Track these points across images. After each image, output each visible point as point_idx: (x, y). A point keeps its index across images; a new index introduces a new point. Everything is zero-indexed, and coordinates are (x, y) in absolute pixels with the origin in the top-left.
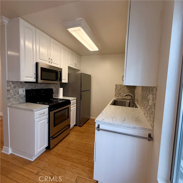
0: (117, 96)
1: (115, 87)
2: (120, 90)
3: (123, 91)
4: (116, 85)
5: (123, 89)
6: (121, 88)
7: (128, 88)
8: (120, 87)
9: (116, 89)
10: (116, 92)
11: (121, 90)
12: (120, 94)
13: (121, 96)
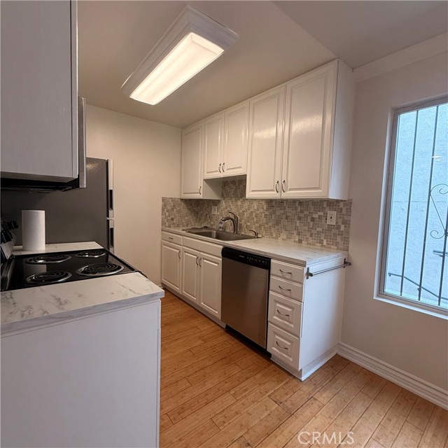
0: (167, 225)
1: (161, 203)
2: (172, 209)
3: (179, 212)
4: (164, 199)
5: (178, 208)
6: (174, 206)
7: (187, 206)
8: (172, 204)
9: (163, 210)
10: (164, 216)
11: (175, 210)
12: (172, 219)
13: (174, 224)
